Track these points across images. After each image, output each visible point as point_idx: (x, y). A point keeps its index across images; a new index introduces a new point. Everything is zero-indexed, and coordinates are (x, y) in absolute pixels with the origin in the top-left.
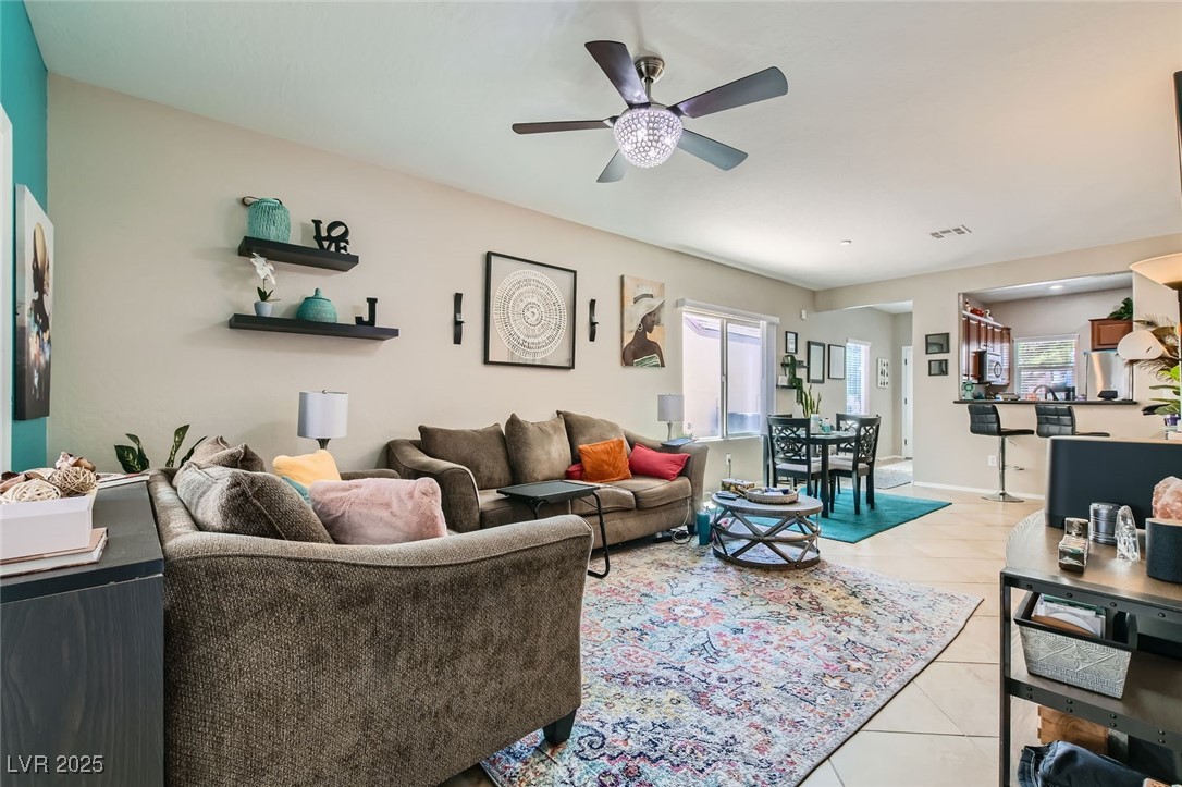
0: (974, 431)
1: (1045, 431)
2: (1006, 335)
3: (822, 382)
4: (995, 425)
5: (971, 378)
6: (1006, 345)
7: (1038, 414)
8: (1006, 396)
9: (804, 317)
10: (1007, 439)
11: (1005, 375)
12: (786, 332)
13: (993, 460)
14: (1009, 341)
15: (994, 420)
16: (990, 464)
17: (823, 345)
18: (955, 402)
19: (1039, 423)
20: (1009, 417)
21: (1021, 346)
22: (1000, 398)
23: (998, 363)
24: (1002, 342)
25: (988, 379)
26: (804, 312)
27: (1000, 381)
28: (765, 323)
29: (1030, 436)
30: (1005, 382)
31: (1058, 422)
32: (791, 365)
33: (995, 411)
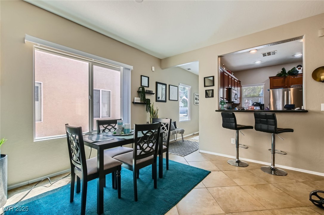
0: (224, 126)
1: (259, 127)
2: (239, 84)
3: (165, 101)
4: (234, 124)
5: (225, 100)
6: (239, 88)
7: (255, 118)
8: (239, 108)
9: (153, 70)
10: (240, 131)
11: (239, 100)
12: (141, 76)
13: (233, 141)
14: (240, 87)
15: (233, 121)
16: (232, 143)
17: (166, 85)
18: (216, 111)
19: (256, 123)
20: (241, 119)
21: (244, 88)
22: (237, 109)
23: (236, 94)
24: (238, 87)
25: (232, 100)
26: (153, 68)
27: (237, 102)
28: (123, 67)
29: (251, 129)
30: (239, 102)
31: (267, 123)
32: (142, 92)
33: (234, 116)
